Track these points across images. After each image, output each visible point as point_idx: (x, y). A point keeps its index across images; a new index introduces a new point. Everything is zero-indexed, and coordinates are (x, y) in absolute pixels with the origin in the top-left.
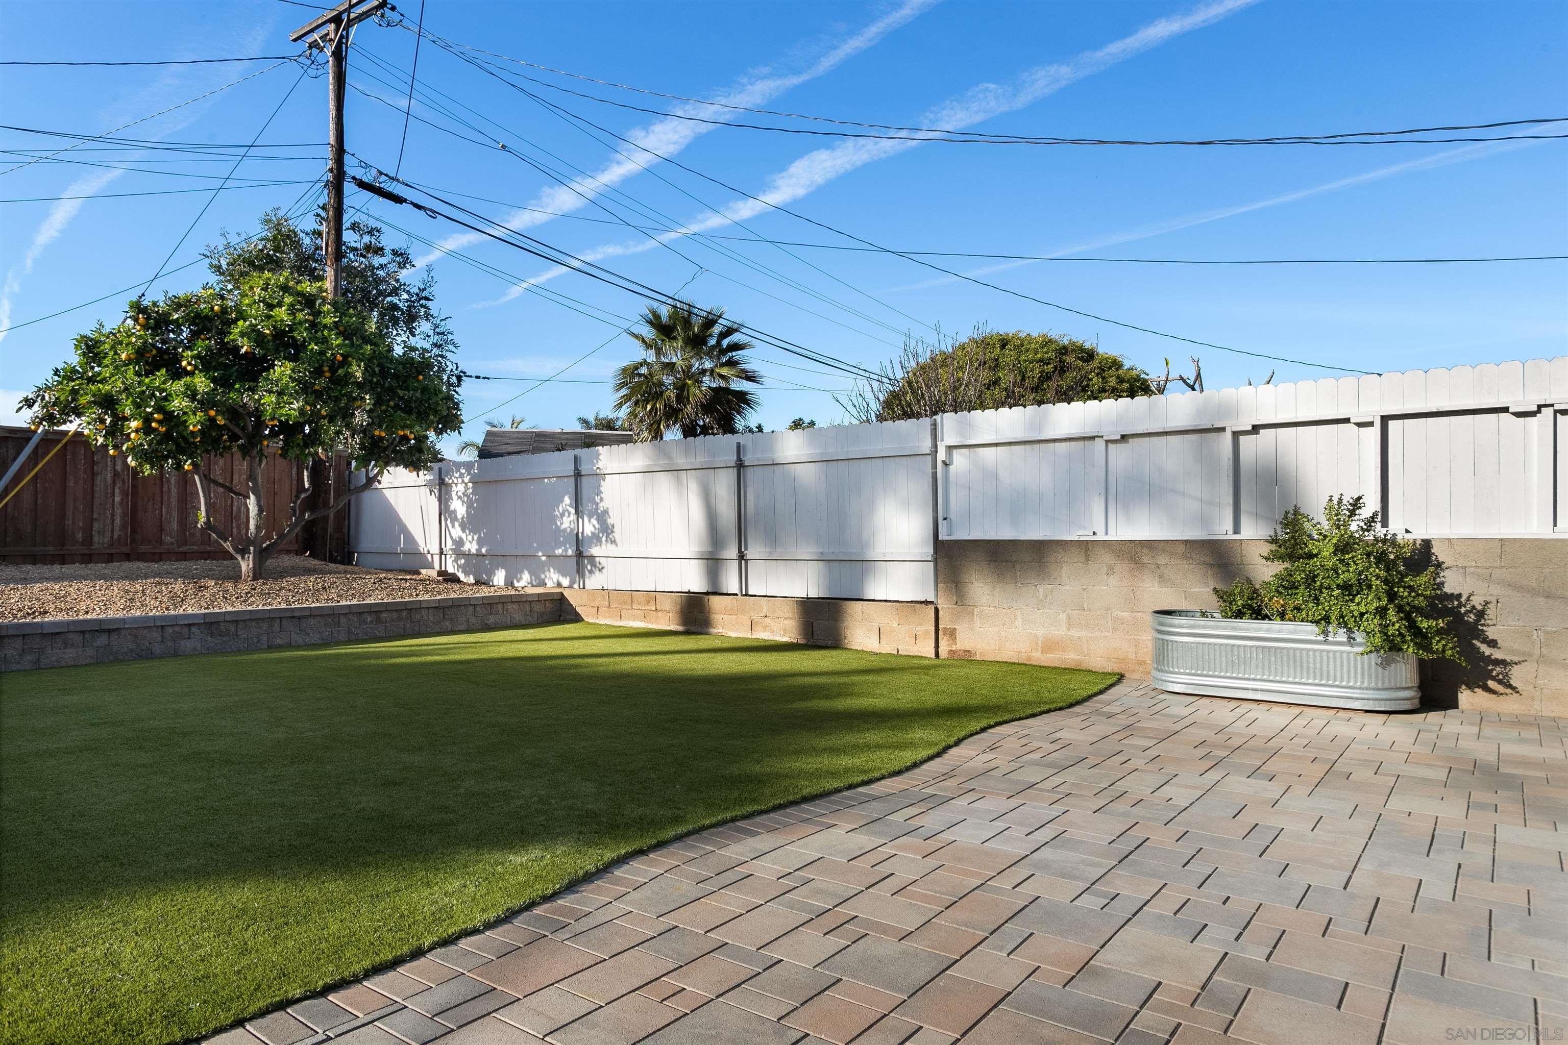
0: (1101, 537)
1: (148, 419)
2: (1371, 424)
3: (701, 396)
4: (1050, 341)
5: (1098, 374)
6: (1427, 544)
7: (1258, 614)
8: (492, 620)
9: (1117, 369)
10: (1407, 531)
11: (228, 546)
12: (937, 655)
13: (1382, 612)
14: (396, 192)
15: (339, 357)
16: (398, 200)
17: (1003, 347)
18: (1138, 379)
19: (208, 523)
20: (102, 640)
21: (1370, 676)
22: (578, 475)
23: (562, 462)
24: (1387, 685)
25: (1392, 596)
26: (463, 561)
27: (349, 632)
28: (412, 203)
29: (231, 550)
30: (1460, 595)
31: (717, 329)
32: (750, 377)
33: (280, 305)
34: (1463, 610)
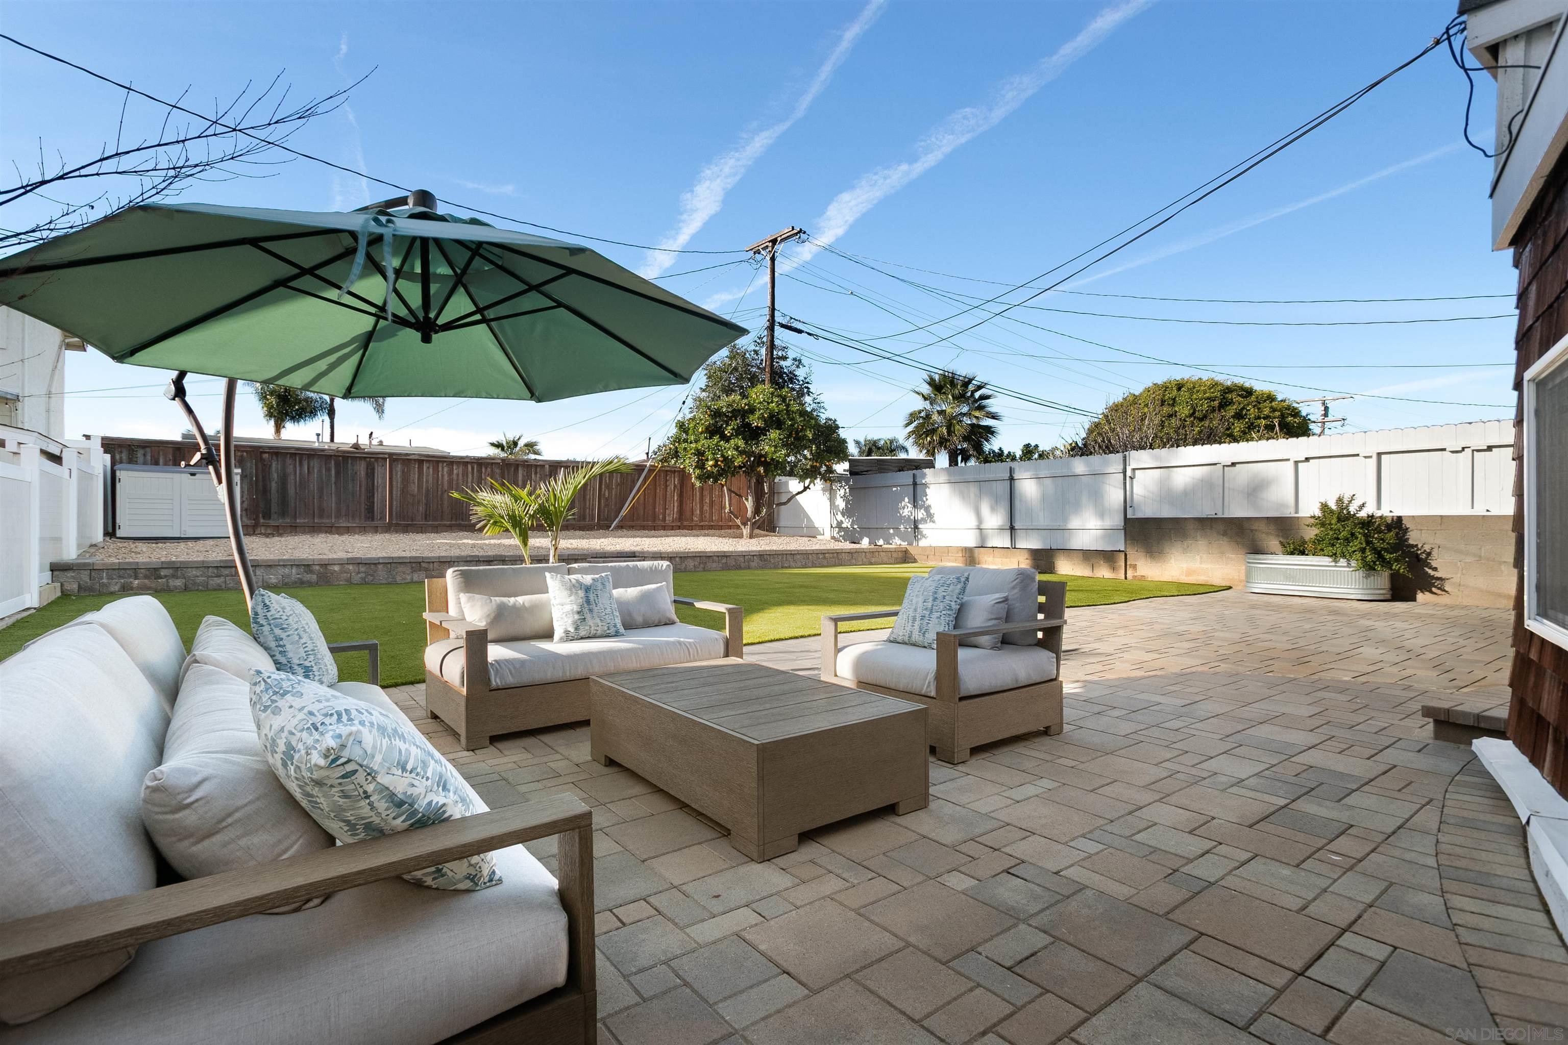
0: (1220, 515)
1: (717, 461)
2: (1371, 457)
3: (963, 430)
4: (1216, 384)
5: (1254, 406)
6: (1400, 519)
7: (1302, 553)
8: (873, 560)
9: (1271, 402)
10: (1391, 512)
11: (738, 522)
12: (1126, 578)
13: (1363, 550)
14: (798, 327)
15: (800, 427)
16: (800, 331)
17: (1179, 389)
18: (1289, 408)
19: (731, 512)
20: (724, 561)
21: (1359, 583)
22: (915, 484)
23: (906, 477)
24: (1369, 587)
25: (1368, 543)
26: (843, 533)
27: (813, 563)
28: (806, 332)
29: (740, 524)
30: (1417, 545)
31: (971, 387)
32: (994, 416)
33: (772, 402)
34: (1419, 552)
